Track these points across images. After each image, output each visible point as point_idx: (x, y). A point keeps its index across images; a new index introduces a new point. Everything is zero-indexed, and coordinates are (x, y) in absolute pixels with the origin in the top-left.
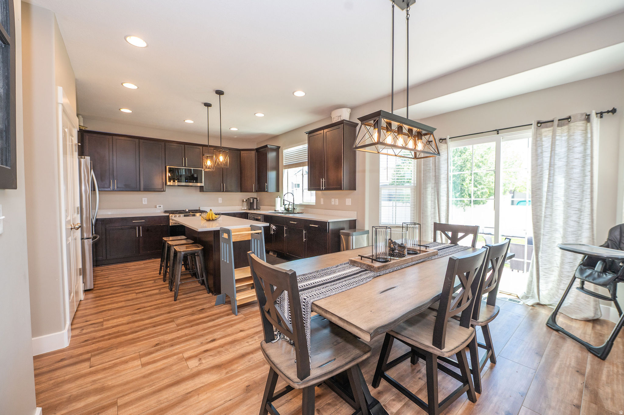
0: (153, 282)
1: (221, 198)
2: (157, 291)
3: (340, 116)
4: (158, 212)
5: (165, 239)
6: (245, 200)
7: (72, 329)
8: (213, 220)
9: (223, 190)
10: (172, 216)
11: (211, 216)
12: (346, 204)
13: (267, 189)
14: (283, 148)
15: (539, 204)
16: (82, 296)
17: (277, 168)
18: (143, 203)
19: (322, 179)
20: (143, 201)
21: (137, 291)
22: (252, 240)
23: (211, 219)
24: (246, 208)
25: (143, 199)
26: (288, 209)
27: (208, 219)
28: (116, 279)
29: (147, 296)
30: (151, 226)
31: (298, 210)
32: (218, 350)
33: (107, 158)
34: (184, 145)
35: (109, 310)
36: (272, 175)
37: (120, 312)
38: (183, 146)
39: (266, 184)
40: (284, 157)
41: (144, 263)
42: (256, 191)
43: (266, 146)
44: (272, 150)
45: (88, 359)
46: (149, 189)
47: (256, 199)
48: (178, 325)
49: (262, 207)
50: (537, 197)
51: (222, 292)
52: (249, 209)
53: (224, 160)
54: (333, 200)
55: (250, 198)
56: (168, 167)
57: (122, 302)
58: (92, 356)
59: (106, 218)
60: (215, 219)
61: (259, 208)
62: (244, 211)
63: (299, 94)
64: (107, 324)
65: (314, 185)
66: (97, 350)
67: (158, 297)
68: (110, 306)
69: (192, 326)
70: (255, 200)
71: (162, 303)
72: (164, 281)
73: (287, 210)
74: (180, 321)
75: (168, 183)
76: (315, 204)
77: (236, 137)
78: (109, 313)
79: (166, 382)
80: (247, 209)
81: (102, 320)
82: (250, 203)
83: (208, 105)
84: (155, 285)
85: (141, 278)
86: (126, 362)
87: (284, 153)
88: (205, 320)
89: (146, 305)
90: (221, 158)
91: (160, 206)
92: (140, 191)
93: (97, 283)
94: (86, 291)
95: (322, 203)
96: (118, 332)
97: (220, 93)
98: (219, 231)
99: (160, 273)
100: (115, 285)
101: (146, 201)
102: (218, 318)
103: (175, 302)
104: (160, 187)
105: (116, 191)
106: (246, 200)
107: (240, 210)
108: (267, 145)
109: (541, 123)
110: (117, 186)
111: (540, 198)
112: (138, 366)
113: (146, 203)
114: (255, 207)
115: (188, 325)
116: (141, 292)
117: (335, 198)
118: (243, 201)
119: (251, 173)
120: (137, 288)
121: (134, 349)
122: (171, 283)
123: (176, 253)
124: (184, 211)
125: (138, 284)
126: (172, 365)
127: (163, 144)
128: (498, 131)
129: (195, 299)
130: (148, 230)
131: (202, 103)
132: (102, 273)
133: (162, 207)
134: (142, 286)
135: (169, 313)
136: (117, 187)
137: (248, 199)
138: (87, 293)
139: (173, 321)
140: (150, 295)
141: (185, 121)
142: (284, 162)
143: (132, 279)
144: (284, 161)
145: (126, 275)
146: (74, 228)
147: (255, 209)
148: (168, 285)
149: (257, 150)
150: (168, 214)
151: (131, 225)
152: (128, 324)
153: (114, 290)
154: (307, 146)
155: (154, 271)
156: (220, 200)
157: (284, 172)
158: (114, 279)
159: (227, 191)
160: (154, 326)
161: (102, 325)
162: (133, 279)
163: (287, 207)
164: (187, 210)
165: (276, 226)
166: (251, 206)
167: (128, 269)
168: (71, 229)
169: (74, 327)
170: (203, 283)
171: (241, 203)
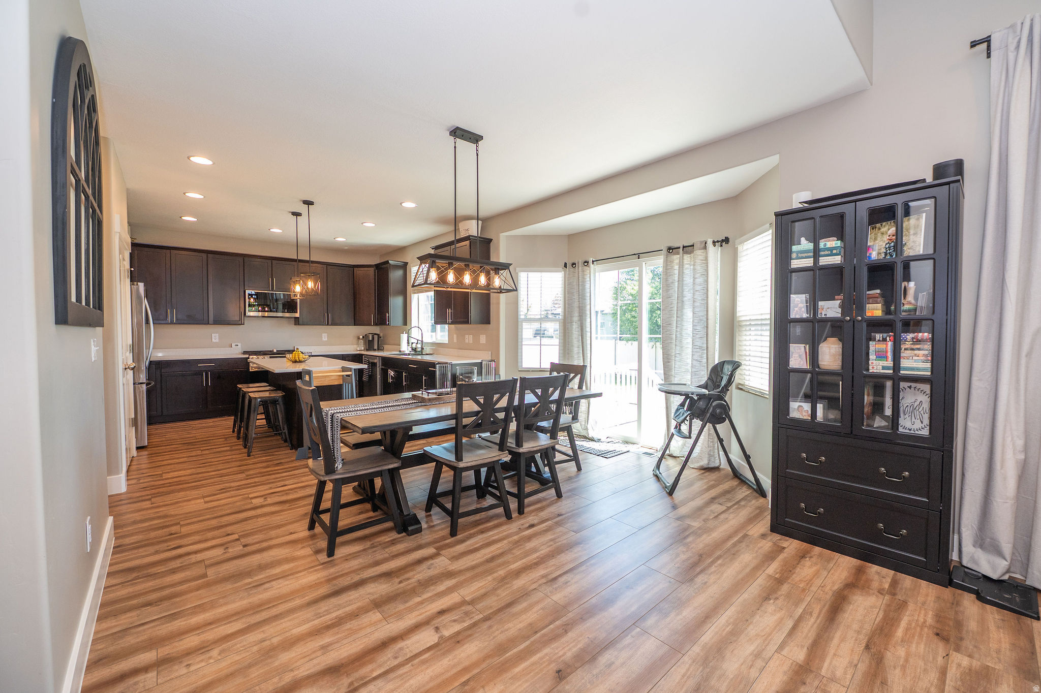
0: (223, 440)
1: (326, 334)
2: (228, 448)
3: (468, 230)
4: (234, 352)
5: (239, 386)
6: (361, 337)
7: (128, 480)
8: (300, 361)
9: (327, 323)
10: (253, 359)
11: (297, 357)
12: (481, 342)
13: (389, 321)
14: (411, 265)
15: (669, 341)
16: (134, 453)
17: (404, 293)
18: (213, 340)
19: (449, 310)
20: (213, 338)
21: (202, 449)
22: (343, 384)
23: (298, 360)
24: (363, 349)
25: (213, 335)
27: (293, 360)
28: (177, 437)
29: (215, 453)
30: (223, 371)
31: (427, 350)
32: (286, 492)
34: (271, 261)
35: (168, 465)
36: (395, 302)
37: (181, 466)
38: (269, 262)
39: (387, 315)
40: (411, 276)
41: (213, 422)
42: (376, 324)
43: (387, 262)
44: (397, 267)
45: (150, 499)
46: (221, 321)
47: (378, 335)
48: (247, 476)
49: (386, 347)
50: (667, 333)
51: (304, 444)
52: (367, 350)
53: (315, 286)
54: (467, 336)
55: (369, 334)
56: (248, 292)
57: (183, 457)
58: (153, 497)
59: (161, 361)
60: (303, 360)
61: (379, 348)
62: (358, 352)
63: (409, 205)
64: (165, 476)
65: (440, 318)
66: (158, 493)
67: (229, 453)
68: (169, 461)
69: (263, 476)
70: (376, 337)
71: (232, 459)
72: (238, 438)
73: (415, 350)
74: (251, 472)
75: (248, 314)
76: (447, 342)
77: (346, 248)
78: (169, 467)
79: (228, 511)
81: (161, 472)
82: (369, 340)
83: (296, 214)
84: (226, 442)
85: (208, 436)
86: (189, 500)
87: (413, 272)
88: (279, 471)
89: (213, 460)
90: (310, 284)
91: (237, 345)
92: (208, 324)
93: (150, 441)
94: (138, 448)
95: (455, 340)
96: (180, 481)
97: (308, 203)
98: (300, 373)
99: (234, 431)
100: (175, 443)
101: (217, 338)
102: (294, 470)
103: (249, 458)
104: (237, 318)
105: (175, 324)
106: (363, 337)
107: (354, 351)
109: (673, 249)
110: (176, 317)
111: (670, 335)
112: (202, 502)
113: (217, 340)
114: (376, 347)
115: (259, 475)
116: (208, 449)
117: (469, 334)
118: (359, 338)
119: (369, 298)
120: (204, 446)
121: (197, 492)
122: (246, 439)
123: (250, 399)
124: (271, 351)
125: (205, 442)
126: (237, 502)
127: (241, 259)
128: (638, 256)
129: (273, 455)
130: (219, 376)
131: (290, 212)
132: (156, 431)
133: (240, 346)
134: (209, 443)
135: (240, 466)
136: (177, 319)
137: (366, 335)
138: (139, 450)
139: (243, 473)
140: (219, 452)
141: (271, 230)
145: (189, 433)
146: (129, 368)
147: (376, 350)
148: (242, 443)
149: (378, 267)
150: (247, 356)
151: (196, 370)
152: (191, 475)
153: (174, 448)
155: (224, 430)
156: (325, 337)
157: (413, 297)
158: (174, 437)
159: (334, 324)
160: (221, 477)
161: (162, 476)
162: (197, 437)
163: (414, 346)
164: (275, 351)
165: (395, 371)
166: (370, 345)
168: (126, 369)
169: (129, 478)
170: (286, 441)
171: (355, 340)
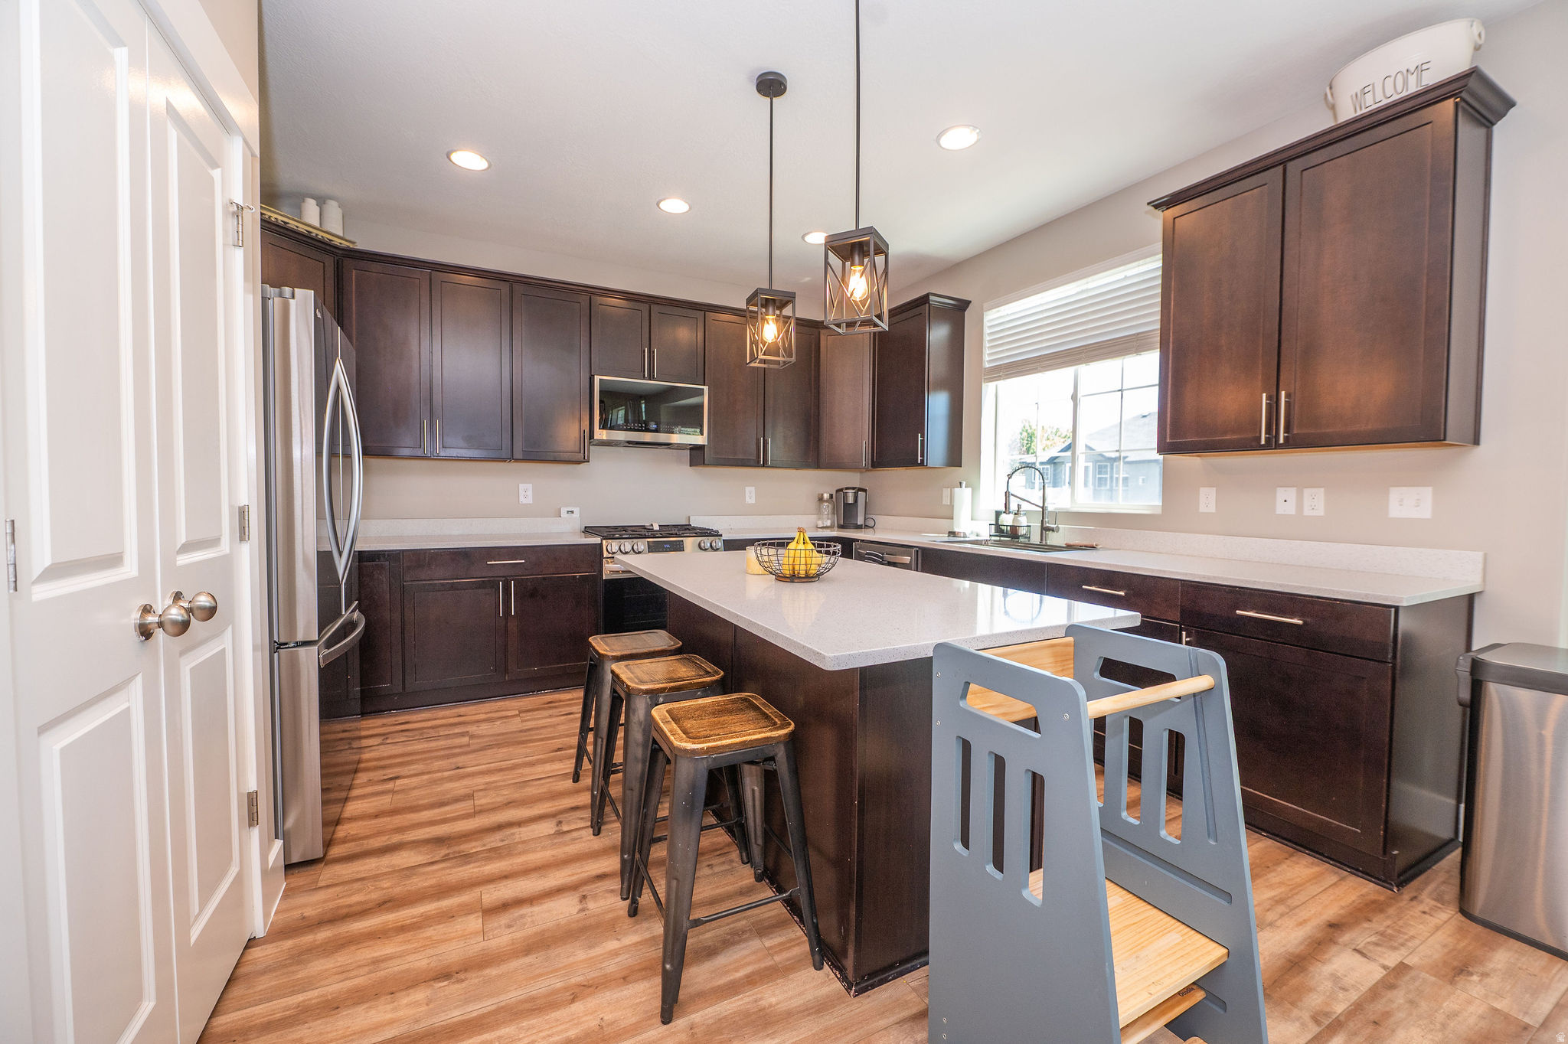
4: (566, 530)
5: (593, 640)
6: (826, 496)
8: (809, 578)
10: (610, 548)
11: (802, 561)
13: (922, 456)
14: (984, 305)
17: (955, 382)
18: (522, 499)
20: (522, 493)
23: (802, 574)
24: (828, 523)
25: (522, 486)
26: (1014, 528)
27: (788, 571)
28: (423, 792)
30: (544, 579)
31: (1063, 534)
33: (414, 347)
34: (648, 306)
36: (935, 405)
38: (645, 307)
39: (920, 439)
40: (987, 338)
42: (873, 465)
43: (924, 300)
44: (942, 313)
46: (538, 453)
47: (866, 491)
49: (881, 520)
52: (840, 527)
54: (1286, 494)
55: (847, 489)
56: (597, 378)
61: (871, 523)
62: (827, 533)
70: (862, 496)
73: (1008, 532)
75: (599, 435)
76: (1154, 512)
80: (831, 527)
82: (846, 505)
87: (986, 324)
91: (572, 512)
92: (513, 459)
99: (576, 778)
101: (530, 493)
104: (574, 446)
106: (831, 496)
108: (927, 295)
110: (443, 443)
113: (529, 501)
114: (860, 521)
118: (821, 499)
124: (643, 527)
127: (584, 300)
130: (533, 594)
133: (576, 515)
136: (443, 447)
137: (837, 491)
141: (663, 205)
142: (986, 358)
143: (477, 803)
144: (986, 352)
147: (859, 526)
150: (597, 540)
151: (484, 574)
154: (1160, 264)
155: (551, 760)
156: (750, 495)
157: (985, 391)
158: (415, 793)
159: (776, 464)
162: (482, 801)
163: (1007, 520)
164: (656, 528)
166: (846, 514)
167: (465, 740)
171: (812, 504)
